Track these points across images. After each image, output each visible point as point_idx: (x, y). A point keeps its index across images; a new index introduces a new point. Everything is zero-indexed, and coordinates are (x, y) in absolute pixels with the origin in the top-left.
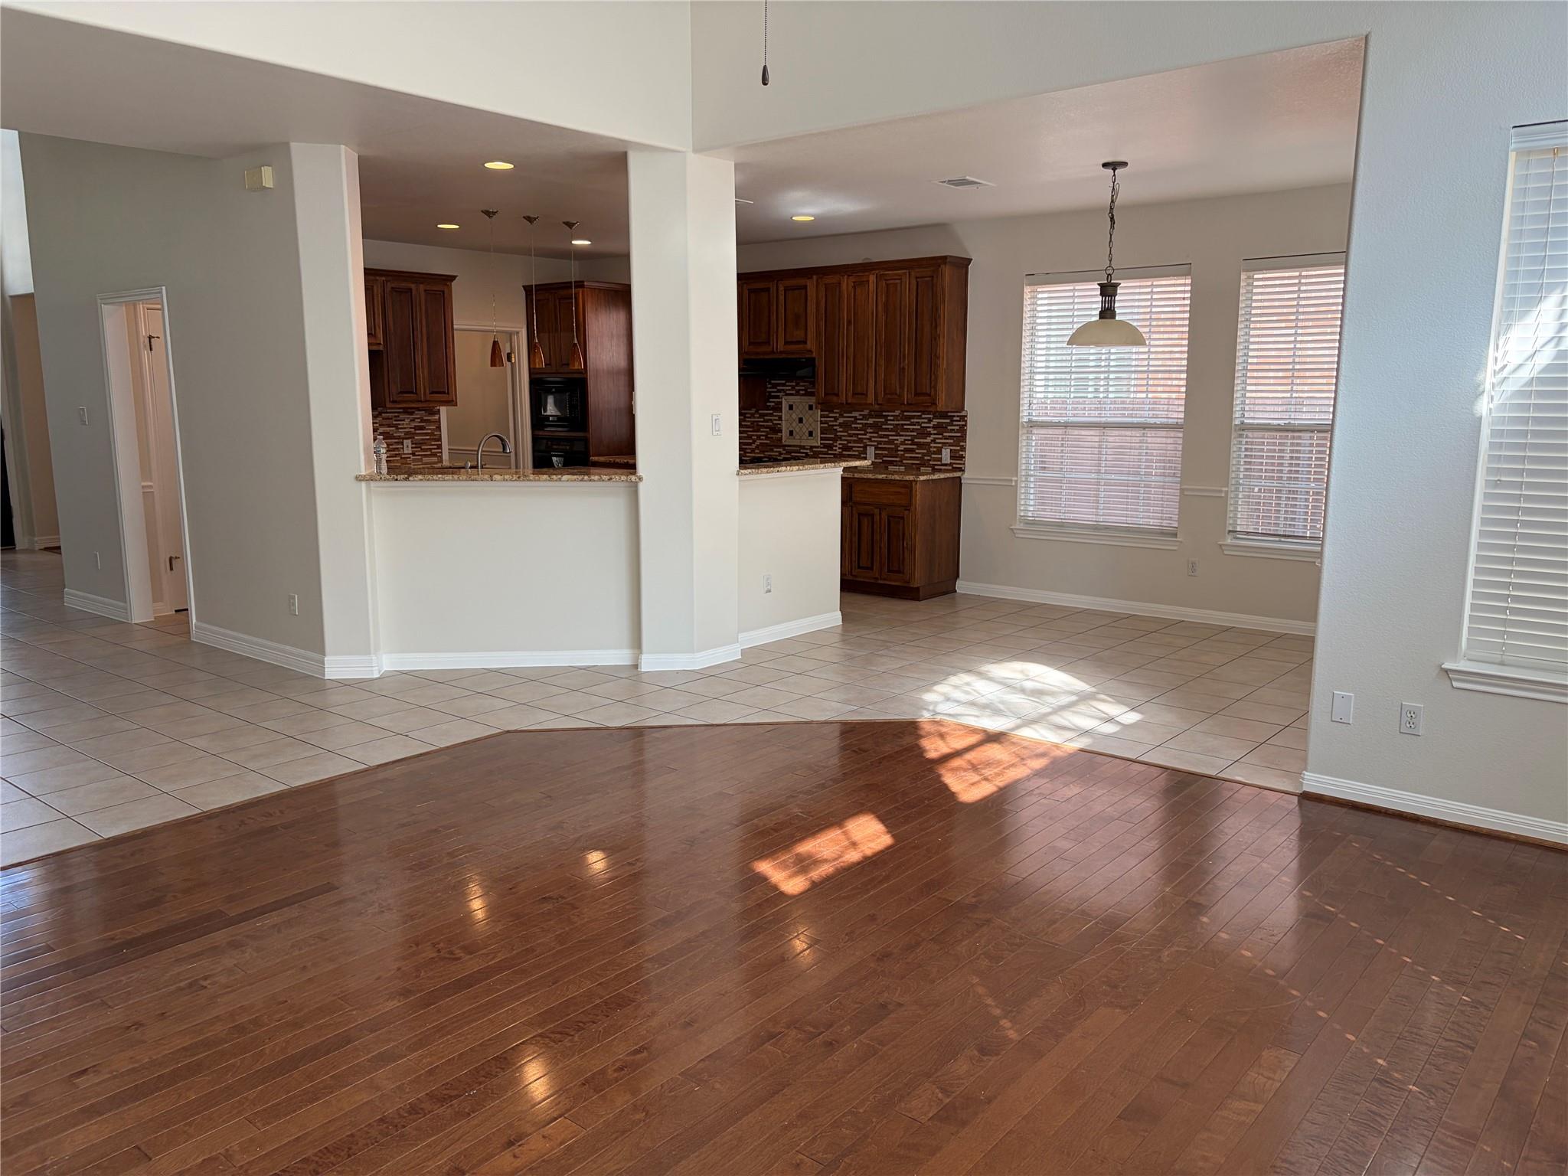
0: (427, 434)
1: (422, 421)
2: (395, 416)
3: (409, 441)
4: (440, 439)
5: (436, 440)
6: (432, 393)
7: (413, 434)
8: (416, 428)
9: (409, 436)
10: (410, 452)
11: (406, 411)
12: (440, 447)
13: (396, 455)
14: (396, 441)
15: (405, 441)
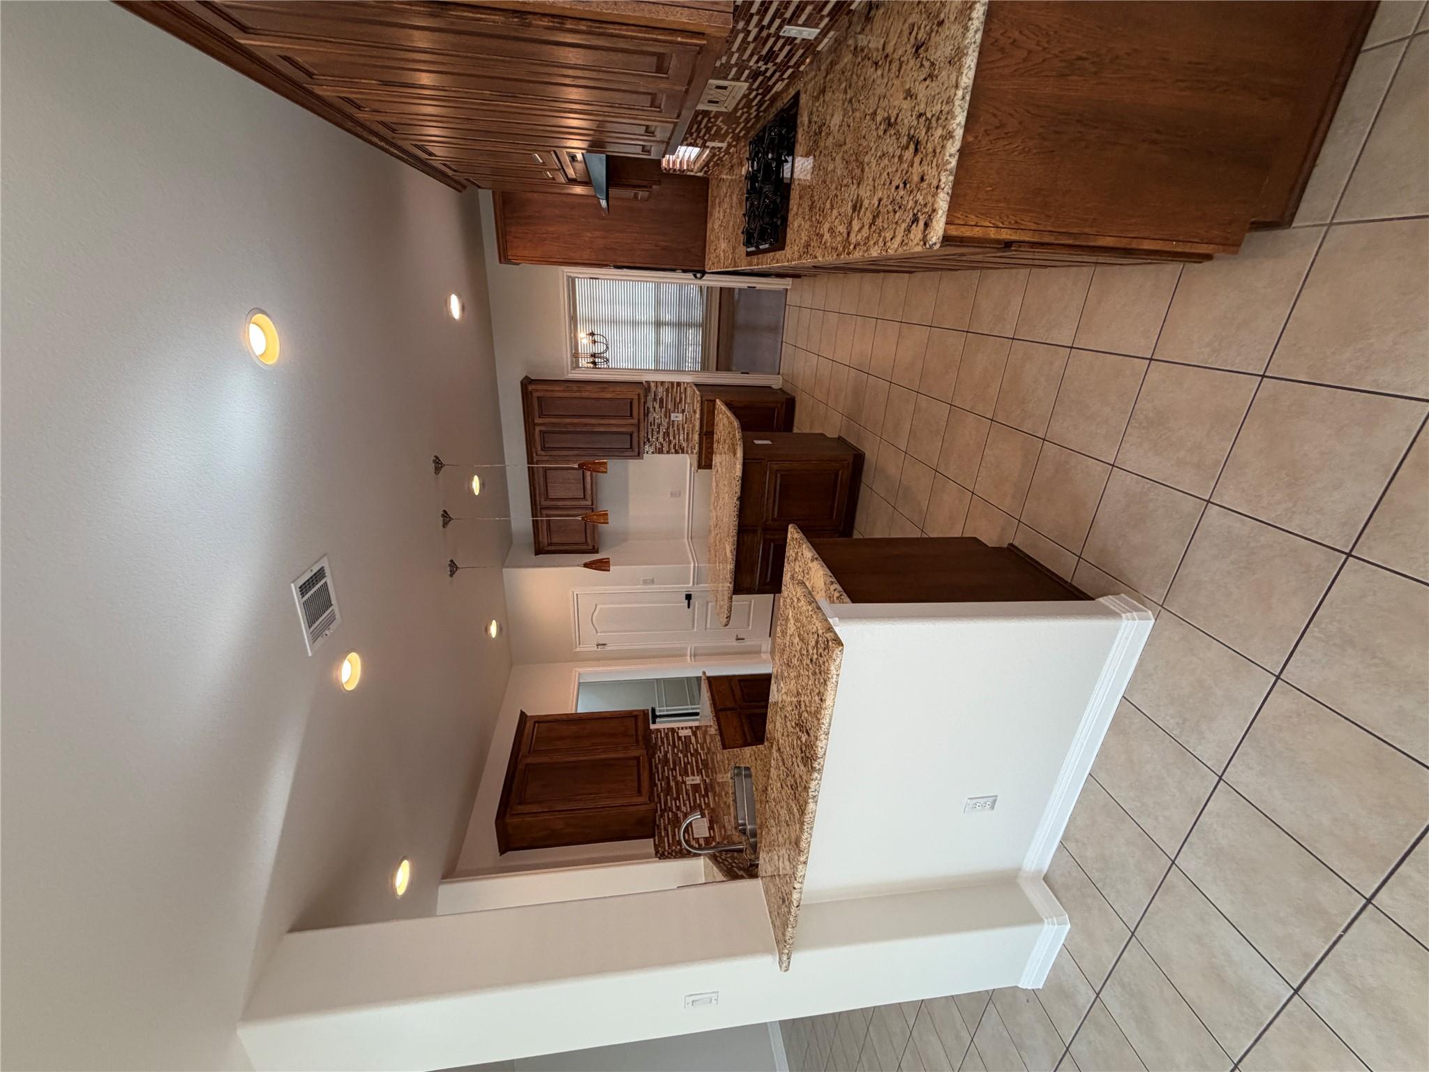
0: (667, 396)
1: (655, 399)
2: (651, 425)
3: (672, 415)
4: (672, 383)
5: (673, 388)
6: (631, 415)
7: (666, 410)
8: (661, 407)
9: (667, 414)
10: (681, 415)
11: (646, 414)
12: (679, 384)
13: (683, 429)
14: (671, 426)
15: (672, 419)
